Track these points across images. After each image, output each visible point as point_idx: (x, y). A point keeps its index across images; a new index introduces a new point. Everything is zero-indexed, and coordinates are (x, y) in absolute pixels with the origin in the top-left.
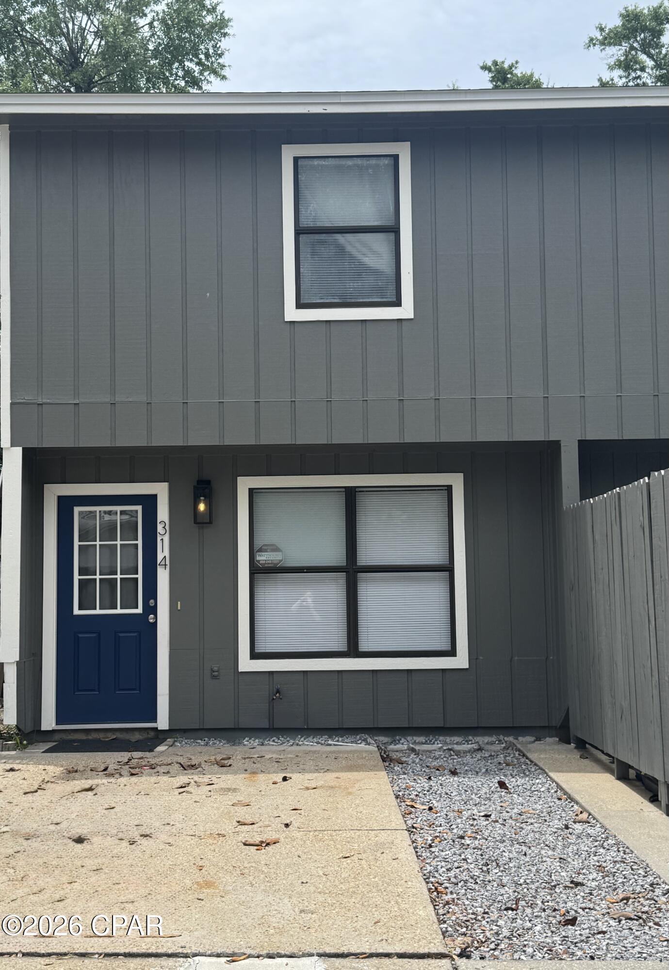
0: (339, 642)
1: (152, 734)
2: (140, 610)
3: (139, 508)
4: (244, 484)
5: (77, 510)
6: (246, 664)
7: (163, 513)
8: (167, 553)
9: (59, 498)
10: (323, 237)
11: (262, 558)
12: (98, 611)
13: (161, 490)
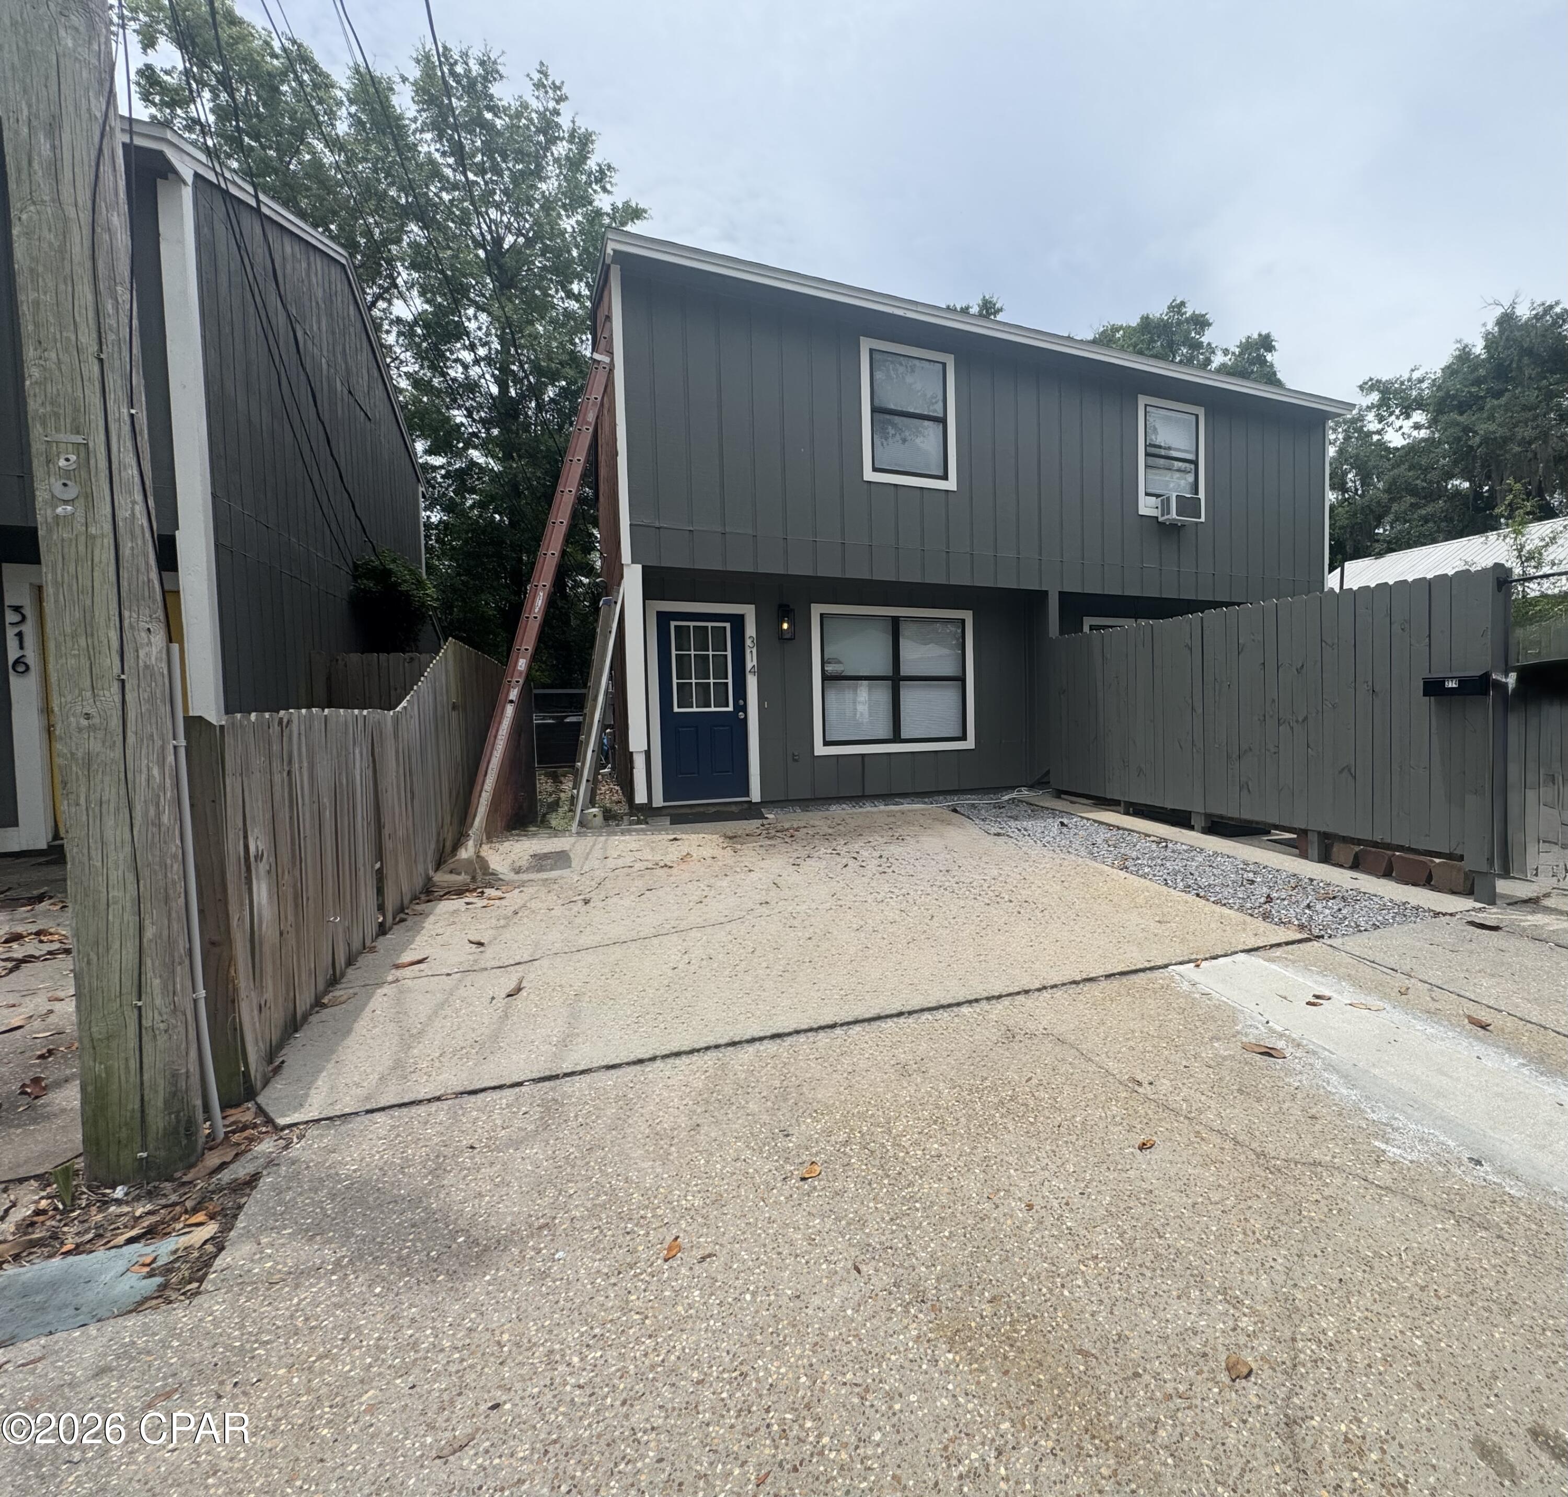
0: (884, 731)
1: (746, 806)
2: (730, 709)
3: (728, 625)
4: (817, 610)
5: (673, 624)
6: (820, 750)
7: (751, 630)
8: (755, 662)
9: (658, 612)
10: (888, 417)
11: (829, 668)
12: (695, 709)
13: (749, 611)
